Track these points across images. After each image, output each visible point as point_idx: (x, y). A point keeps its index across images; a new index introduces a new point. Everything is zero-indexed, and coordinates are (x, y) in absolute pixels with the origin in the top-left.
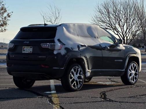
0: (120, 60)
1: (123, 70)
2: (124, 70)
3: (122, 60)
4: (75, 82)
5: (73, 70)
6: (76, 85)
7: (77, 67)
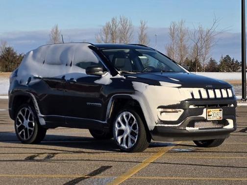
0: (98, 104)
1: (104, 122)
2: (106, 122)
3: (100, 104)
4: (23, 130)
5: (20, 113)
6: (24, 134)
7: (26, 109)
